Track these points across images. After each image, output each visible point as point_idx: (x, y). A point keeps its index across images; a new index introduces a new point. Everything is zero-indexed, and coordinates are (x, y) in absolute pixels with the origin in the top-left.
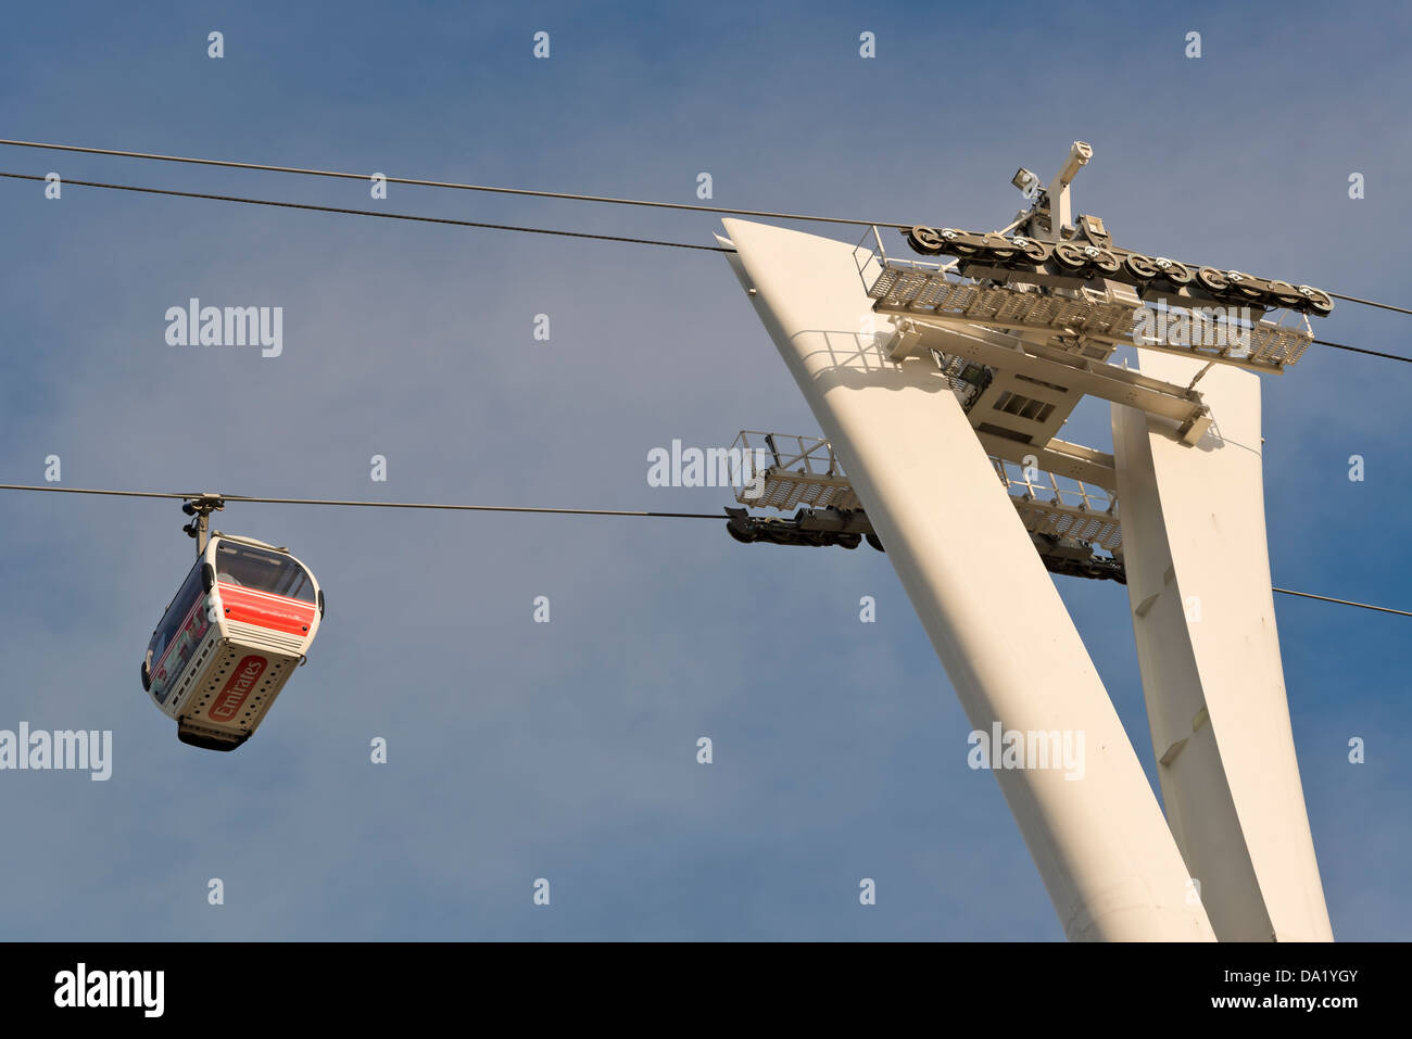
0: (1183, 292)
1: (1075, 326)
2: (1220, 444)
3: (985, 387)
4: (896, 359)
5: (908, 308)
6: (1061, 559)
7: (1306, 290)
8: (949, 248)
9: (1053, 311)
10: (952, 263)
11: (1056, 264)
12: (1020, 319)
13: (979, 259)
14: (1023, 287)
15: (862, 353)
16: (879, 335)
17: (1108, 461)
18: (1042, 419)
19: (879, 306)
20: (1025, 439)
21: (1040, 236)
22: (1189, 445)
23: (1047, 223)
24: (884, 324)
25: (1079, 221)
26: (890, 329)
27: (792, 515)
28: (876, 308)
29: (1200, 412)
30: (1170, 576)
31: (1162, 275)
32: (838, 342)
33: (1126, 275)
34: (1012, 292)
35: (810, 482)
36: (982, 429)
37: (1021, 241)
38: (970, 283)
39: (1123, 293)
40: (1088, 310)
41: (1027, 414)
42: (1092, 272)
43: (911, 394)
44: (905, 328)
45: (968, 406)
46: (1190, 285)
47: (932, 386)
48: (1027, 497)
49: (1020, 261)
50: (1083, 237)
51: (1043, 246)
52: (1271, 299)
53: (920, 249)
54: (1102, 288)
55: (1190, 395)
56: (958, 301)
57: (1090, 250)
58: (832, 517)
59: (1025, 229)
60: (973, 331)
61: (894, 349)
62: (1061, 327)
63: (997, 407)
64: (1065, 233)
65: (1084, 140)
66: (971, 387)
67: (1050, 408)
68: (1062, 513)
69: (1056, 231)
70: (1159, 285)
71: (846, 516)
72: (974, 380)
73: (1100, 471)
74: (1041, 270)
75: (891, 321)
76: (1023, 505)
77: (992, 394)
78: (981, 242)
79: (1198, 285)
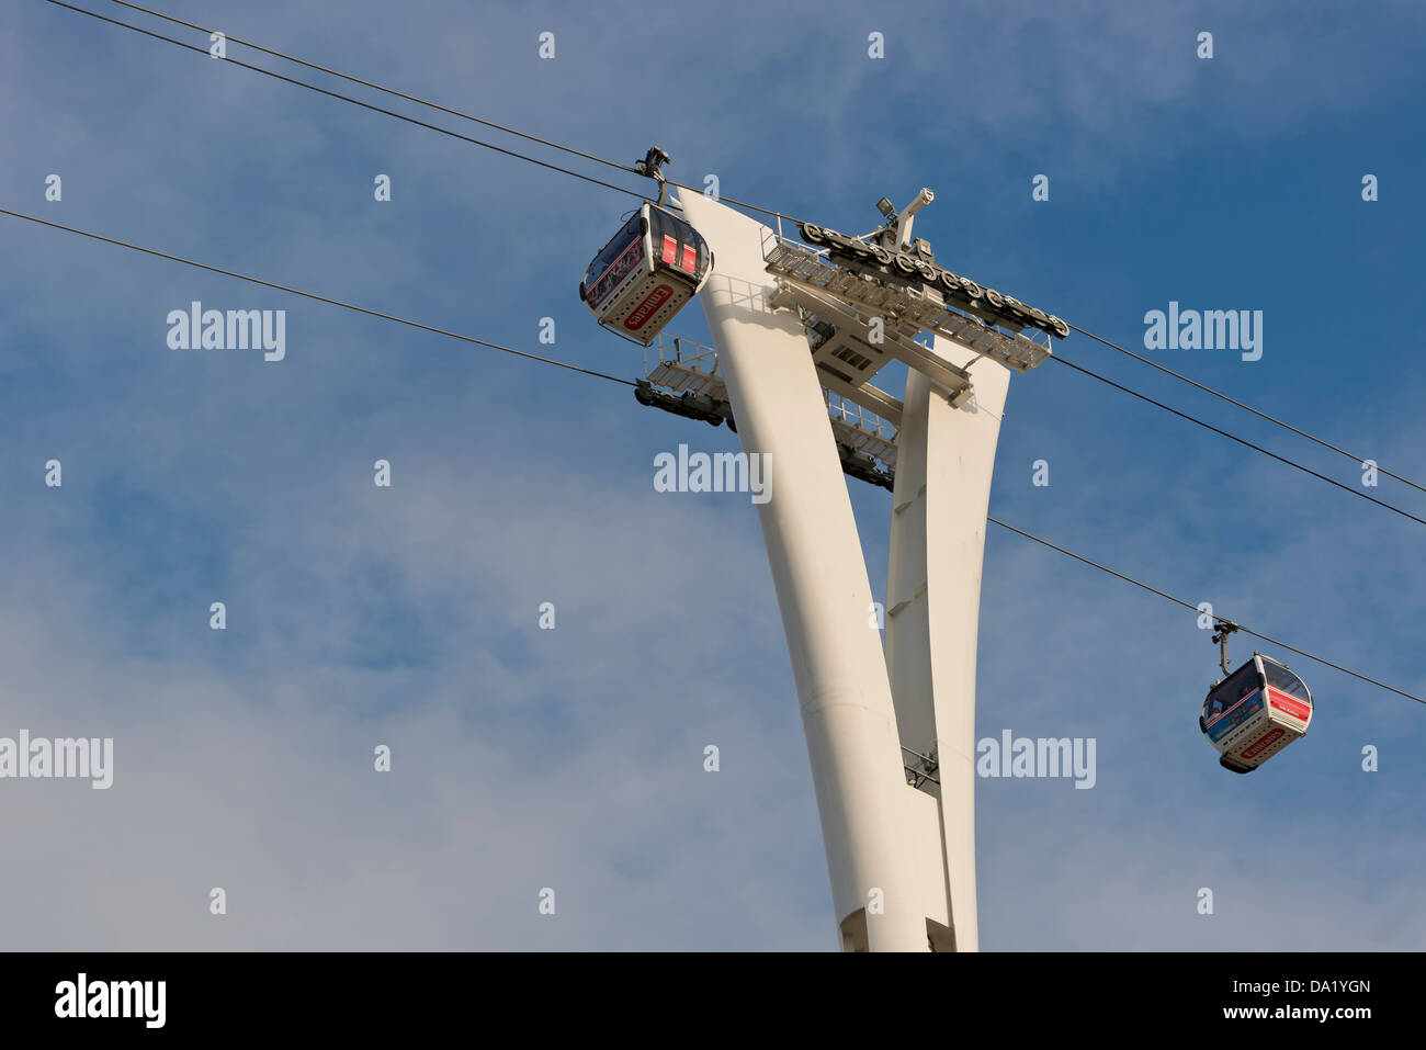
0: (974, 303)
1: (897, 311)
2: (975, 411)
3: (828, 339)
4: (773, 306)
5: (789, 274)
6: (853, 465)
7: (1053, 319)
8: (826, 242)
9: (885, 297)
10: (826, 251)
11: (895, 268)
12: (862, 299)
13: (844, 254)
14: (869, 278)
15: (752, 297)
16: (765, 288)
17: (900, 406)
18: (862, 368)
19: (770, 268)
20: (848, 379)
21: (887, 246)
22: (955, 407)
23: (893, 238)
24: (771, 281)
25: (914, 241)
26: (774, 285)
27: (680, 395)
28: (767, 269)
29: (966, 387)
30: (923, 491)
31: (962, 289)
32: (736, 286)
33: (938, 284)
34: (860, 279)
35: (698, 377)
36: (820, 366)
37: (874, 247)
38: (834, 268)
39: (934, 297)
40: (908, 302)
41: (852, 362)
42: (917, 278)
43: (779, 334)
44: (784, 287)
45: (814, 349)
46: (980, 300)
47: (793, 331)
48: (840, 418)
49: (871, 261)
50: (916, 253)
51: (890, 253)
52: (1030, 321)
53: (807, 239)
54: (921, 290)
55: (963, 374)
56: (821, 278)
57: (918, 263)
58: (707, 401)
59: (878, 239)
60: (829, 299)
61: (774, 300)
62: (888, 309)
63: (834, 353)
64: (904, 247)
65: (931, 188)
66: (819, 336)
67: (868, 362)
68: (861, 434)
69: (898, 245)
70: (958, 296)
71: (717, 403)
72: (822, 332)
73: (893, 412)
74: (883, 269)
75: (776, 280)
76: (837, 423)
77: (831, 345)
78: (850, 243)
79: (984, 301)
